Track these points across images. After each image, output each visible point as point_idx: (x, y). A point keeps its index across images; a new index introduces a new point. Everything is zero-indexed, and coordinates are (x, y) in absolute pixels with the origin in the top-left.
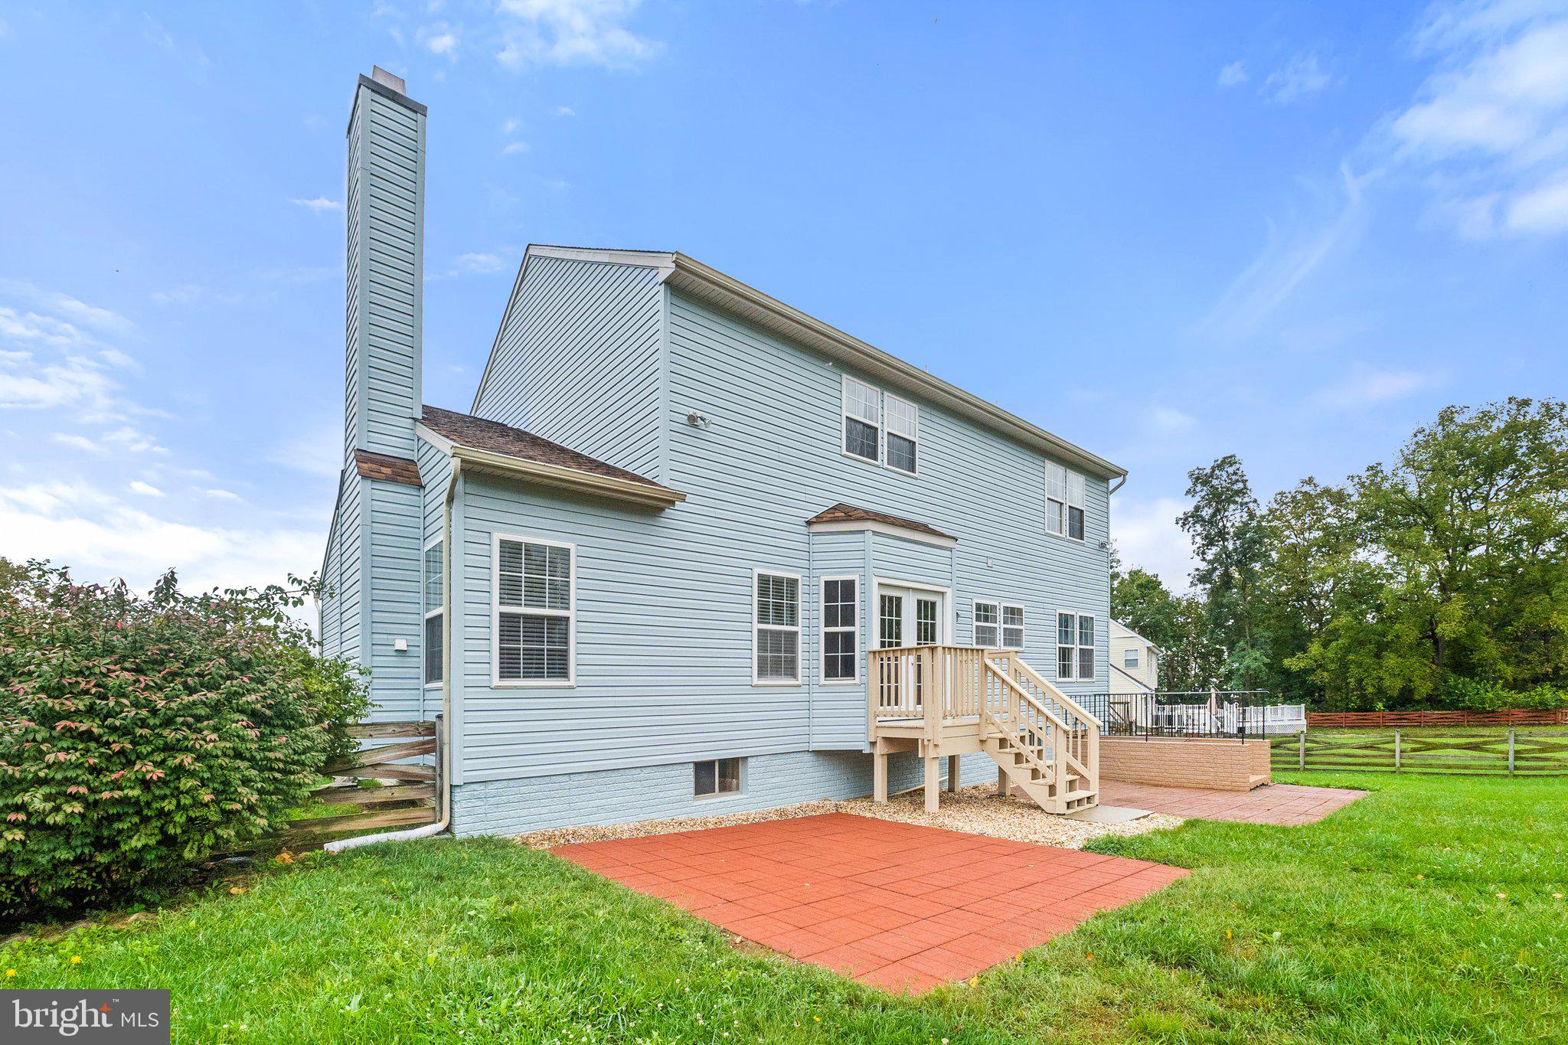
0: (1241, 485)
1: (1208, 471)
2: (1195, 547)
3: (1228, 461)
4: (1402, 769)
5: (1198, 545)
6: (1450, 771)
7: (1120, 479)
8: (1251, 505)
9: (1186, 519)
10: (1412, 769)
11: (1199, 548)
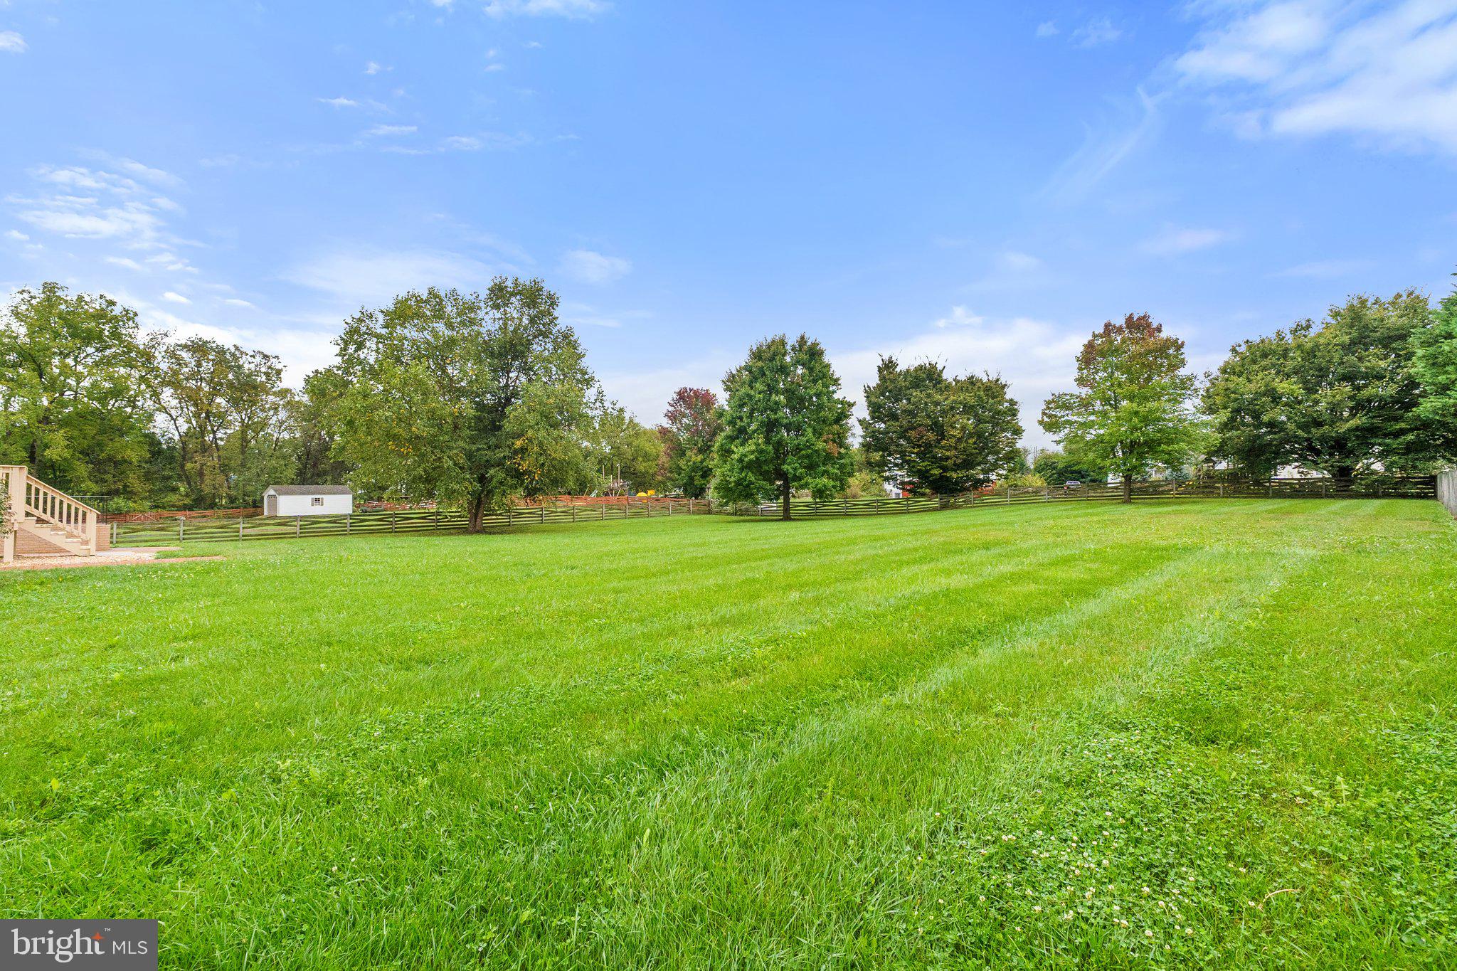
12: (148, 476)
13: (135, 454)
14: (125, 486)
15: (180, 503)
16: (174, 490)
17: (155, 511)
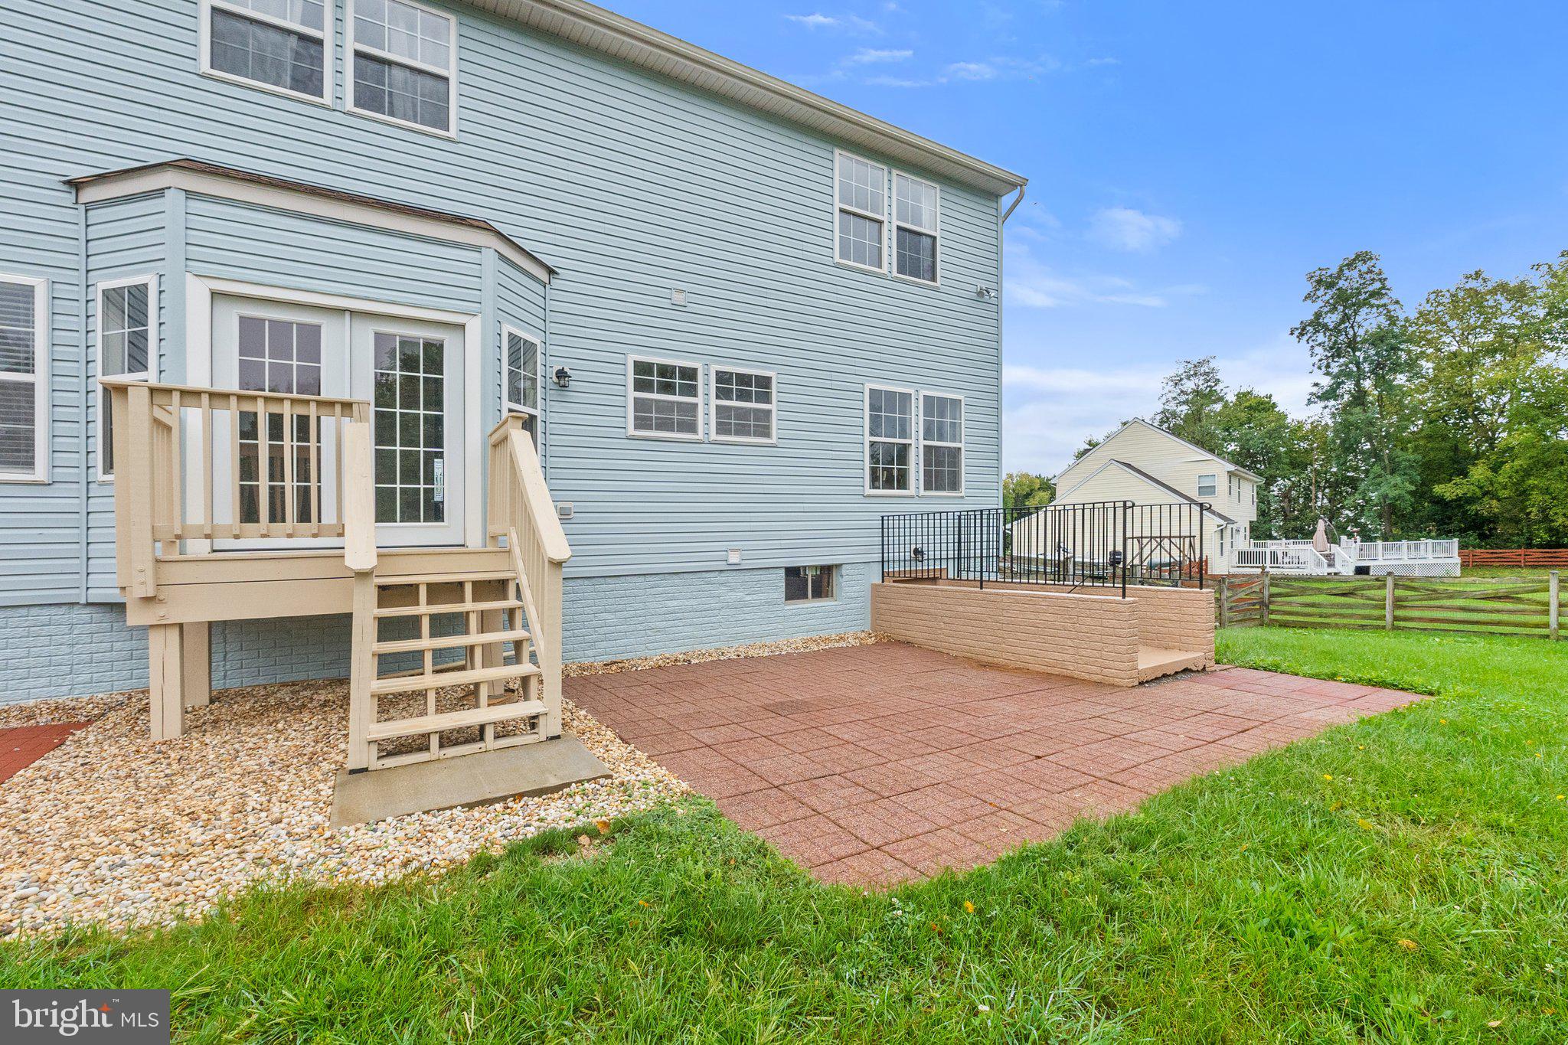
0: (1377, 285)
1: (1334, 271)
2: (1316, 359)
3: (1363, 257)
5: (1319, 357)
8: (1391, 307)
9: (1303, 329)
11: (1321, 360)
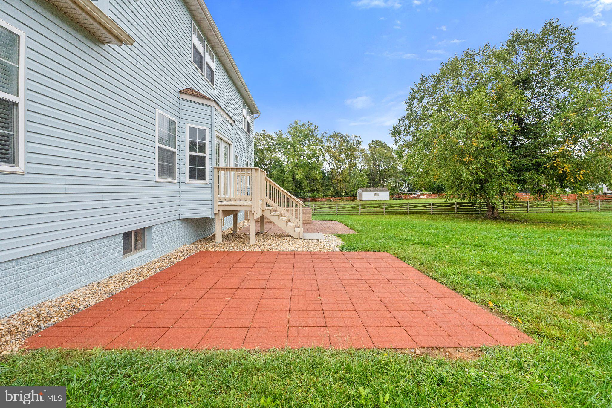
4: (315, 214)
6: (325, 214)
7: (258, 115)
10: (317, 214)
12: (322, 185)
13: (319, 177)
14: (317, 188)
15: (331, 195)
16: (329, 189)
17: (324, 197)
